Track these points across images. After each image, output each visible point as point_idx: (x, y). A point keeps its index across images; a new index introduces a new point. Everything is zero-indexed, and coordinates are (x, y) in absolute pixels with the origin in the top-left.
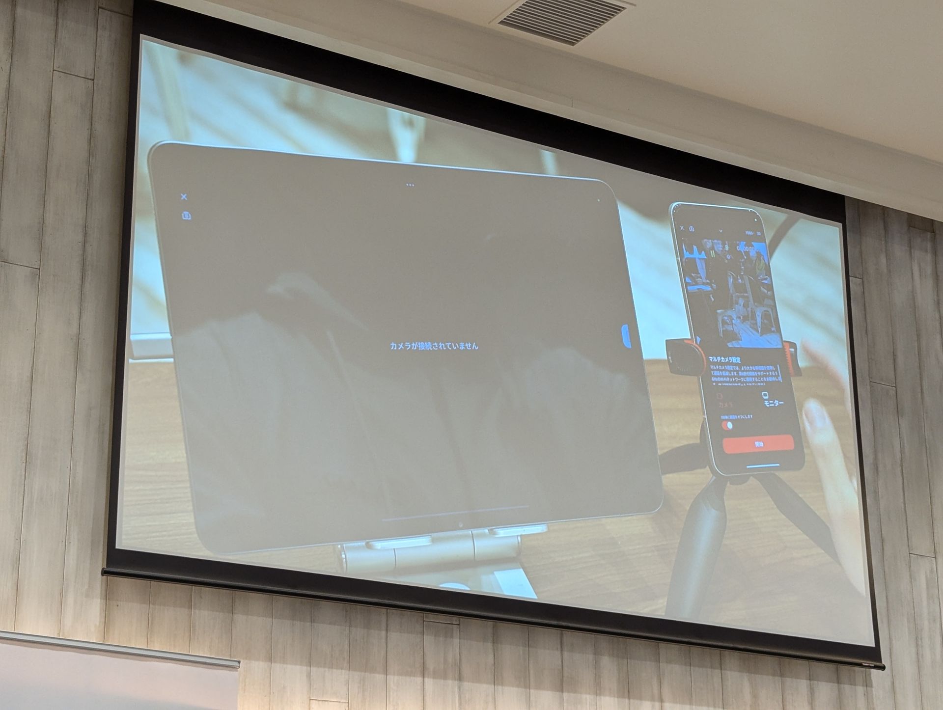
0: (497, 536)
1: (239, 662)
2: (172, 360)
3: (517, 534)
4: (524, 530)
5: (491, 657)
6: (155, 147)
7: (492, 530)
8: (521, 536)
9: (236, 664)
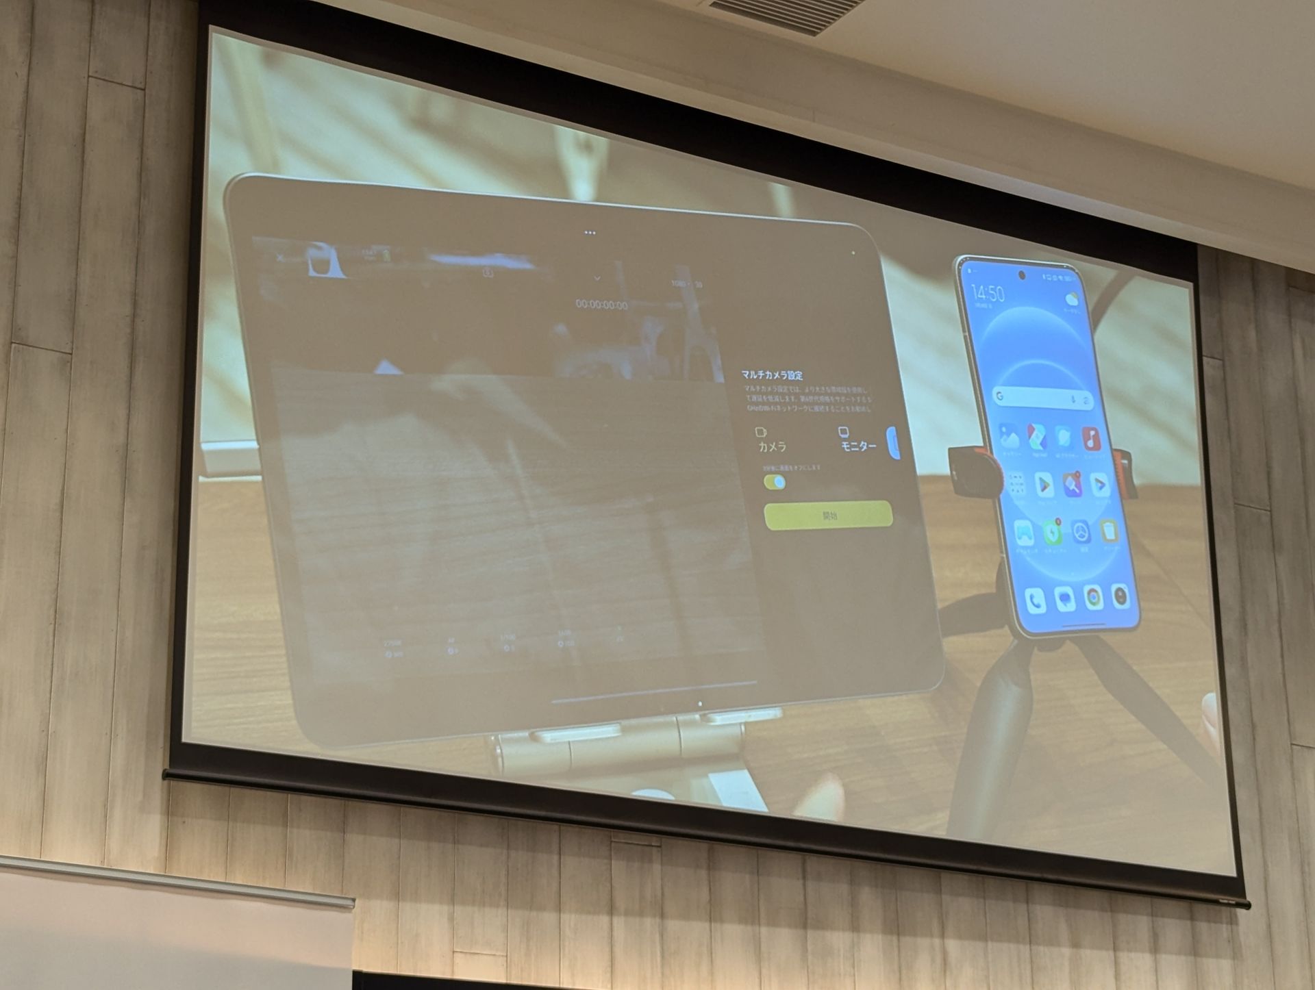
0: (712, 724)
1: (354, 900)
2: (259, 478)
3: (739, 721)
4: (750, 716)
5: (705, 890)
6: (233, 183)
7: (705, 715)
8: (746, 724)
9: (349, 903)
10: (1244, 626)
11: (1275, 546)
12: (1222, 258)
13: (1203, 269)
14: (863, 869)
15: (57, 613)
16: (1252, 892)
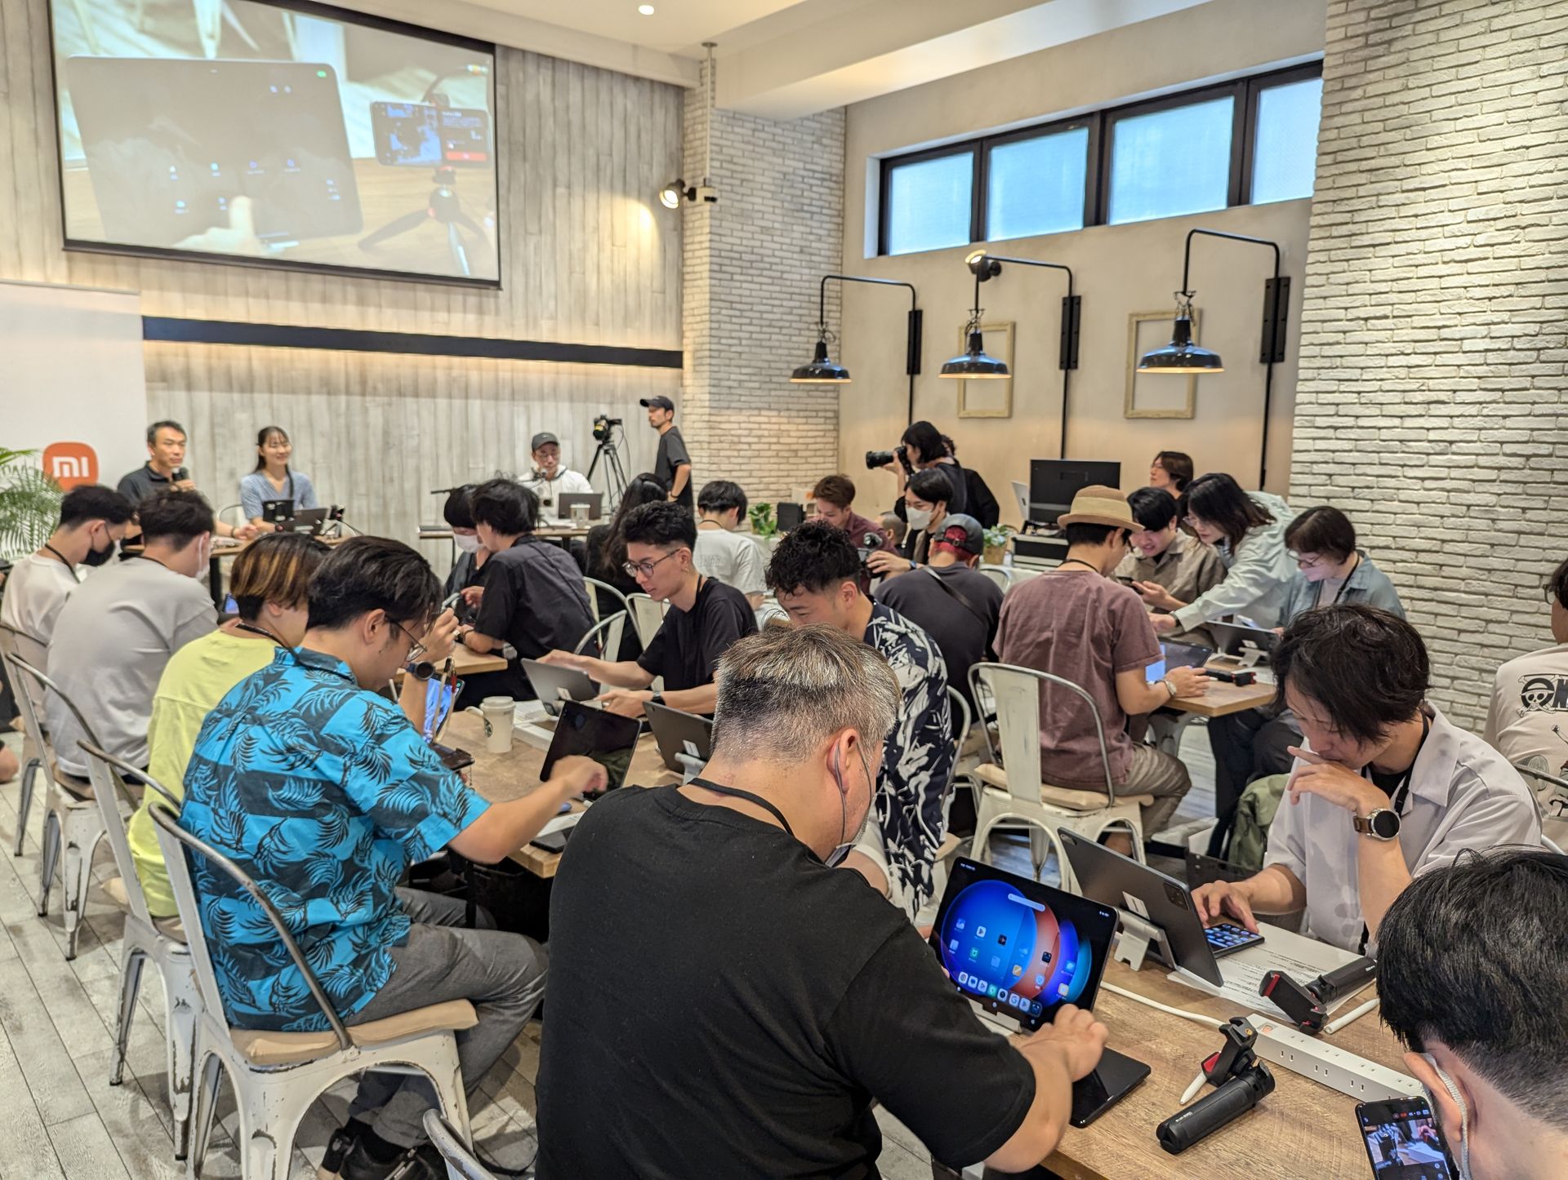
9: (141, 293)
10: (509, 190)
11: (525, 159)
12: (508, 50)
13: (498, 51)
14: (348, 280)
15: (16, 191)
16: (503, 285)
